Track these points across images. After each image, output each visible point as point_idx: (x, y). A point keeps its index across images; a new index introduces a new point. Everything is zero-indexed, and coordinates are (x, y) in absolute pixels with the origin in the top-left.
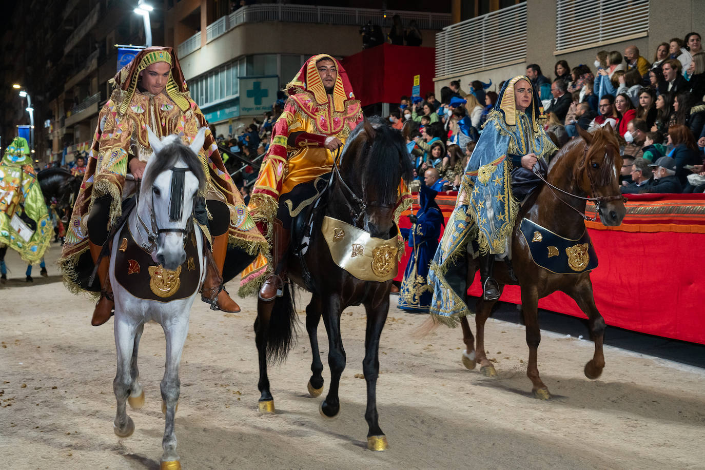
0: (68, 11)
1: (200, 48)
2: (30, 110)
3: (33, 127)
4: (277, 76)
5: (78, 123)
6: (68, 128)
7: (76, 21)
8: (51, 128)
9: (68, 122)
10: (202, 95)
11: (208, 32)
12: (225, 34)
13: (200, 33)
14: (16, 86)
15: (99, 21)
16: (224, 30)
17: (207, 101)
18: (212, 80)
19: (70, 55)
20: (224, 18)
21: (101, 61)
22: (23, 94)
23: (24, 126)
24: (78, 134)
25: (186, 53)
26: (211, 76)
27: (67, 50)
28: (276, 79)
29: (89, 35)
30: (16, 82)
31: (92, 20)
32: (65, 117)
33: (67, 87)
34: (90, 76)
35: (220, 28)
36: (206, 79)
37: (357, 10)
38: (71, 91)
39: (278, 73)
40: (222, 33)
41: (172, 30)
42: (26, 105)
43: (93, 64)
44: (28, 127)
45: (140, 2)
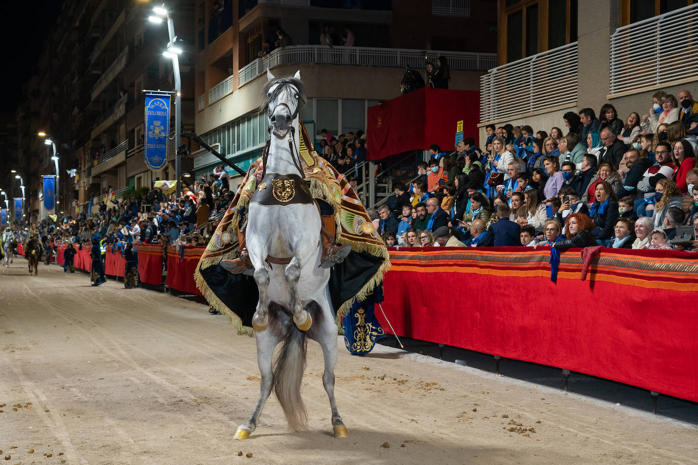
0: (95, 56)
1: (232, 93)
2: (55, 159)
3: (58, 177)
4: (313, 122)
5: (105, 172)
6: (94, 177)
7: (104, 65)
8: (77, 178)
9: (94, 172)
10: (234, 142)
11: (240, 75)
12: (258, 77)
13: (232, 76)
14: (42, 134)
15: (126, 65)
16: (257, 74)
17: (238, 149)
18: (244, 127)
19: (97, 101)
20: (257, 60)
21: (129, 106)
22: (48, 142)
23: (49, 176)
24: (105, 184)
25: (218, 98)
26: (243, 122)
27: (94, 95)
28: (312, 125)
29: (116, 80)
30: (42, 131)
31: (120, 65)
32: (92, 166)
33: (94, 134)
34: (117, 123)
35: (253, 71)
36: (238, 125)
37: (399, 50)
38: (97, 139)
39: (314, 119)
40: (255, 77)
41: (203, 73)
42: (51, 154)
43: (120, 111)
44: (53, 176)
45: (169, 45)
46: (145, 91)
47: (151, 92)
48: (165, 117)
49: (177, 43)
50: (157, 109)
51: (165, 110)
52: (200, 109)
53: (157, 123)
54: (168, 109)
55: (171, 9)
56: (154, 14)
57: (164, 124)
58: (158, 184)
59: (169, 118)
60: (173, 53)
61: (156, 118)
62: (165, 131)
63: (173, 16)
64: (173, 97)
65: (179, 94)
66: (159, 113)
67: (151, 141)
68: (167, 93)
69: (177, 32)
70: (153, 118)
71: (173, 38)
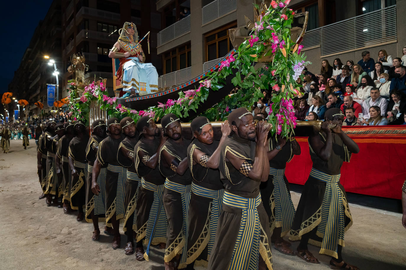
2: (18, 106)
14: (14, 99)
22: (16, 101)
23: (16, 110)
42: (17, 104)
44: (18, 110)
45: (55, 71)
46: (47, 84)
47: (49, 85)
48: (54, 92)
49: (57, 70)
50: (51, 90)
51: (54, 90)
52: (64, 90)
53: (51, 94)
54: (55, 90)
55: (55, 61)
56: (50, 62)
57: (53, 94)
58: (52, 111)
59: (55, 92)
60: (56, 74)
61: (51, 92)
62: (54, 96)
63: (56, 63)
64: (56, 86)
65: (58, 85)
66: (52, 91)
67: (49, 99)
68: (54, 85)
69: (57, 68)
70: (50, 92)
71: (56, 69)
